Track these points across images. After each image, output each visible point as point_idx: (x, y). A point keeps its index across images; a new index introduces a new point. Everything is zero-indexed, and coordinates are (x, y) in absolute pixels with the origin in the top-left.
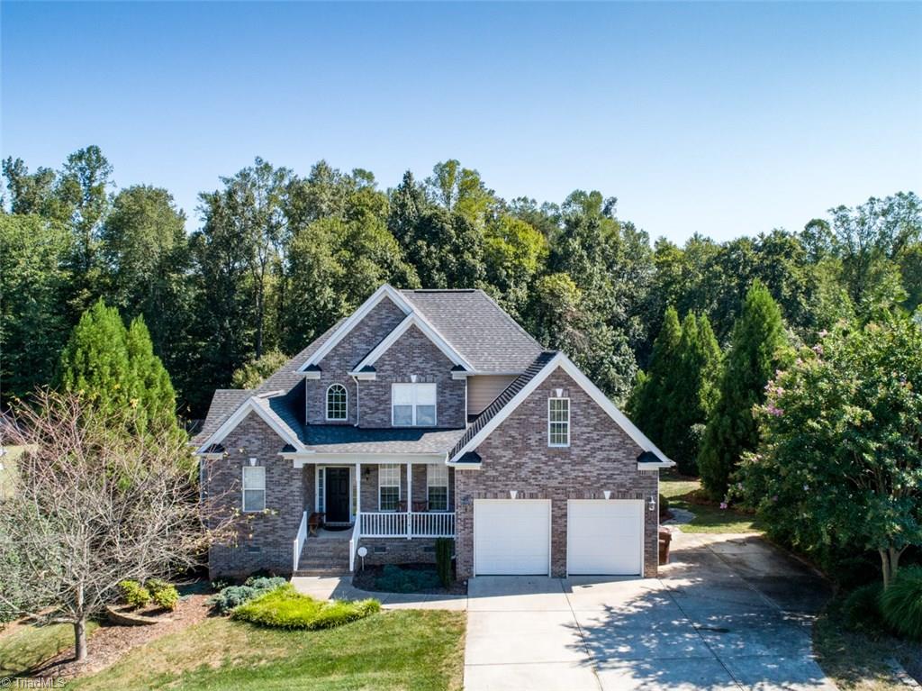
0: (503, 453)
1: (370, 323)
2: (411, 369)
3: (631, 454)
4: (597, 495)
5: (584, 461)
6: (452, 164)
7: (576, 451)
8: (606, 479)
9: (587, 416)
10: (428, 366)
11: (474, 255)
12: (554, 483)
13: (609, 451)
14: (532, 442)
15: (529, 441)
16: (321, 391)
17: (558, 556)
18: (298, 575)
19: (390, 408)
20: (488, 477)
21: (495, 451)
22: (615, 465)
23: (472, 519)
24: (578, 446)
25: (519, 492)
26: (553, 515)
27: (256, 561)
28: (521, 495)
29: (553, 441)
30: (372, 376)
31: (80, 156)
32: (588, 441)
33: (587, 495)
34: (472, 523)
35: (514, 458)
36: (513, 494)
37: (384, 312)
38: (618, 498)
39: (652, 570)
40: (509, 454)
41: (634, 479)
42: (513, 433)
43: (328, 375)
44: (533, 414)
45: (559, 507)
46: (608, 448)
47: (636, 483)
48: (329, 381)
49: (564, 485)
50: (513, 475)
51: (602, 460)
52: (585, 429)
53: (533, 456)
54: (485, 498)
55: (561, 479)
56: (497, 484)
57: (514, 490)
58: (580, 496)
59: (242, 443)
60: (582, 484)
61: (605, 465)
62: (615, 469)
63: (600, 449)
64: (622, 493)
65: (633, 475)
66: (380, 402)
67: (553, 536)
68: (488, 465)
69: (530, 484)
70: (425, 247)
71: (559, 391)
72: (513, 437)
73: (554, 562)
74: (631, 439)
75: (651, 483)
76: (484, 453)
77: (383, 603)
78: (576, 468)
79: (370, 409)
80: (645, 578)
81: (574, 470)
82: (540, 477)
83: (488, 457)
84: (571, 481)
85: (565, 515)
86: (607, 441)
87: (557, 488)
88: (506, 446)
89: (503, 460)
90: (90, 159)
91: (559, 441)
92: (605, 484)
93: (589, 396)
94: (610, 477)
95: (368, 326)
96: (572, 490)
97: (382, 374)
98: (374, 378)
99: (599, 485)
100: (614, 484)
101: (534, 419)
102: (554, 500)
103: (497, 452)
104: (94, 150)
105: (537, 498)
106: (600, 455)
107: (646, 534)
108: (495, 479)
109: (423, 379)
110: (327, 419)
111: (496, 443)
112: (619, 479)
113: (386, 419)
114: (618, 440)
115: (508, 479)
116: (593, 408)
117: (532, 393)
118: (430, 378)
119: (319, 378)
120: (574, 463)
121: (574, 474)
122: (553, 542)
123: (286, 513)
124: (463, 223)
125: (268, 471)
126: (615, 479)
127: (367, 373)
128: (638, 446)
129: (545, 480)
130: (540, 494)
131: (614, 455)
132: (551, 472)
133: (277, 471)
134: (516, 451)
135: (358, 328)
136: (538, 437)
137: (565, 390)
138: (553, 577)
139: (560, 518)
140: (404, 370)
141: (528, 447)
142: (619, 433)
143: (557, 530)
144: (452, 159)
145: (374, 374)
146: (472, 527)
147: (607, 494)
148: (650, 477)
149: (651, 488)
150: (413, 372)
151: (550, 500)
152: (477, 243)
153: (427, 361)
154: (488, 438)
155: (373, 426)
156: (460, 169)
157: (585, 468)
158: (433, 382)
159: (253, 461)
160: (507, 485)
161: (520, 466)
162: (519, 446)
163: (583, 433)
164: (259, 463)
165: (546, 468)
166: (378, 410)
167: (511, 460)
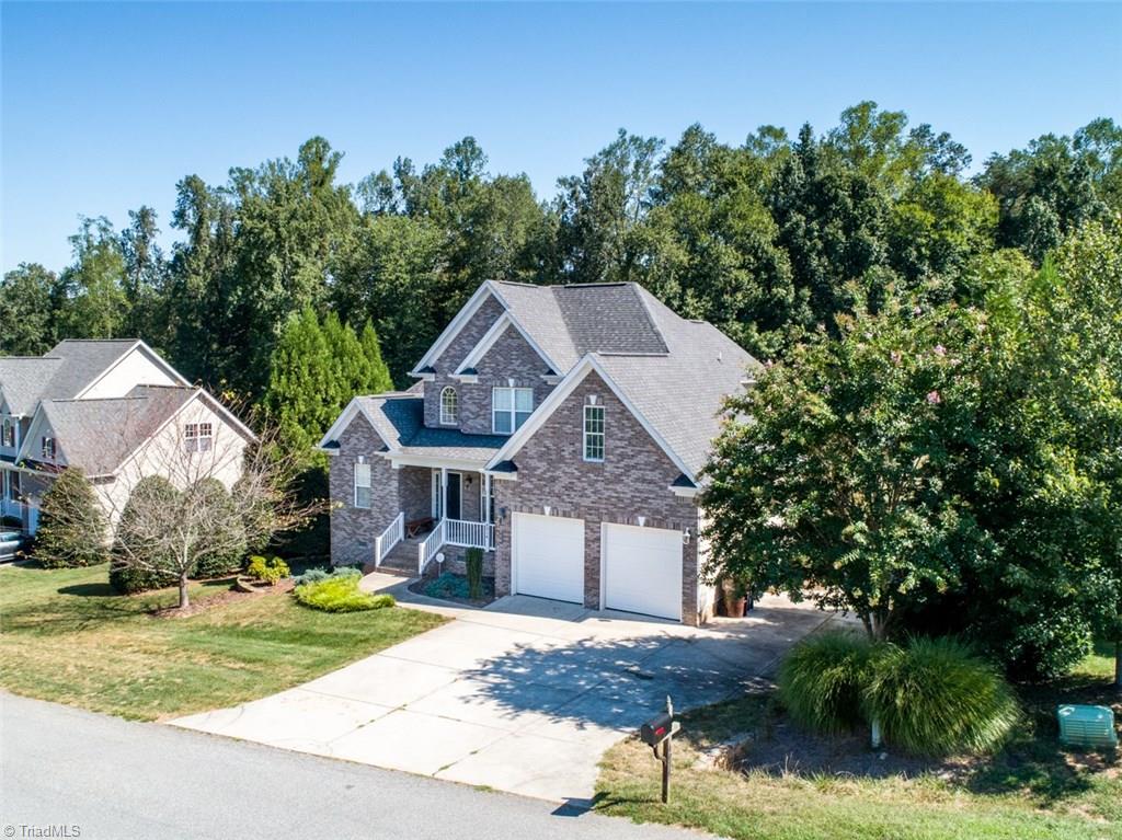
0: (539, 464)
1: (478, 323)
2: (509, 372)
3: (668, 476)
4: (631, 521)
5: (617, 479)
6: (867, 107)
7: (609, 468)
8: (641, 502)
9: (622, 428)
10: (525, 369)
11: (873, 230)
12: (586, 502)
13: (645, 470)
14: (566, 454)
15: (563, 453)
16: (435, 393)
17: (590, 585)
18: (379, 571)
19: (491, 414)
20: (524, 489)
21: (530, 461)
22: (651, 487)
23: (510, 532)
24: (612, 462)
25: (553, 509)
26: (586, 538)
27: (365, 554)
28: (555, 512)
29: (589, 455)
30: (474, 379)
31: (458, 150)
32: (623, 456)
33: (620, 519)
34: (510, 538)
35: (548, 470)
36: (547, 509)
37: (489, 311)
38: (653, 526)
39: (690, 617)
40: (543, 466)
41: (671, 506)
42: (547, 443)
43: (441, 377)
44: (567, 423)
45: (592, 530)
46: (643, 467)
47: (673, 510)
48: (442, 384)
49: (597, 505)
50: (547, 490)
51: (637, 480)
52: (619, 443)
53: (567, 470)
54: (521, 511)
55: (594, 498)
56: (532, 498)
57: (548, 505)
58: (613, 519)
59: (353, 441)
60: (615, 505)
61: (639, 486)
62: (651, 492)
63: (634, 467)
64: (657, 521)
65: (670, 501)
66: (482, 407)
67: (586, 562)
68: (524, 476)
69: (563, 501)
70: (803, 224)
71: (593, 398)
72: (547, 447)
73: (587, 590)
74: (668, 458)
75: (690, 513)
76: (521, 463)
77: (398, 600)
78: (610, 486)
79: (473, 413)
80: (683, 624)
81: (608, 489)
82: (573, 494)
83: (525, 468)
84: (604, 501)
85: (598, 539)
86: (641, 459)
87: (590, 508)
88: (541, 457)
89: (538, 472)
90: (467, 150)
91: (595, 456)
92: (639, 509)
93: (623, 405)
94: (645, 500)
95: (476, 326)
96: (605, 511)
97: (483, 377)
98: (476, 381)
99: (633, 509)
100: (649, 509)
101: (568, 428)
102: (587, 521)
103: (534, 463)
104: (469, 142)
105: (570, 517)
106: (635, 474)
107: (684, 572)
108: (529, 492)
109: (520, 383)
110: (442, 423)
111: (532, 452)
112: (655, 504)
113: (486, 425)
114: (653, 458)
115: (543, 493)
116: (628, 419)
117: (566, 400)
118: (526, 382)
119: (433, 380)
120: (608, 482)
121: (607, 494)
122: (586, 568)
123: (387, 511)
124: (863, 186)
125: (373, 469)
126: (651, 503)
127: (469, 376)
128: (676, 467)
129: (577, 498)
130: (572, 513)
131: (650, 475)
132: (584, 489)
133: (379, 469)
134: (551, 463)
135: (466, 328)
136: (572, 449)
137: (599, 397)
138: (586, 607)
139: (593, 542)
140: (503, 374)
141: (562, 459)
142: (654, 450)
143: (589, 555)
144: (866, 100)
145: (476, 376)
146: (510, 541)
147: (642, 520)
148: (688, 505)
149: (690, 518)
150: (511, 376)
151: (583, 521)
152: (879, 214)
153: (523, 364)
154: (524, 447)
155: (475, 432)
156: (878, 111)
157: (619, 487)
158: (529, 387)
159: (361, 459)
160: (541, 499)
161: (553, 480)
162: (553, 457)
163: (617, 447)
164: (365, 462)
165: (579, 484)
166: (479, 415)
167: (544, 473)
